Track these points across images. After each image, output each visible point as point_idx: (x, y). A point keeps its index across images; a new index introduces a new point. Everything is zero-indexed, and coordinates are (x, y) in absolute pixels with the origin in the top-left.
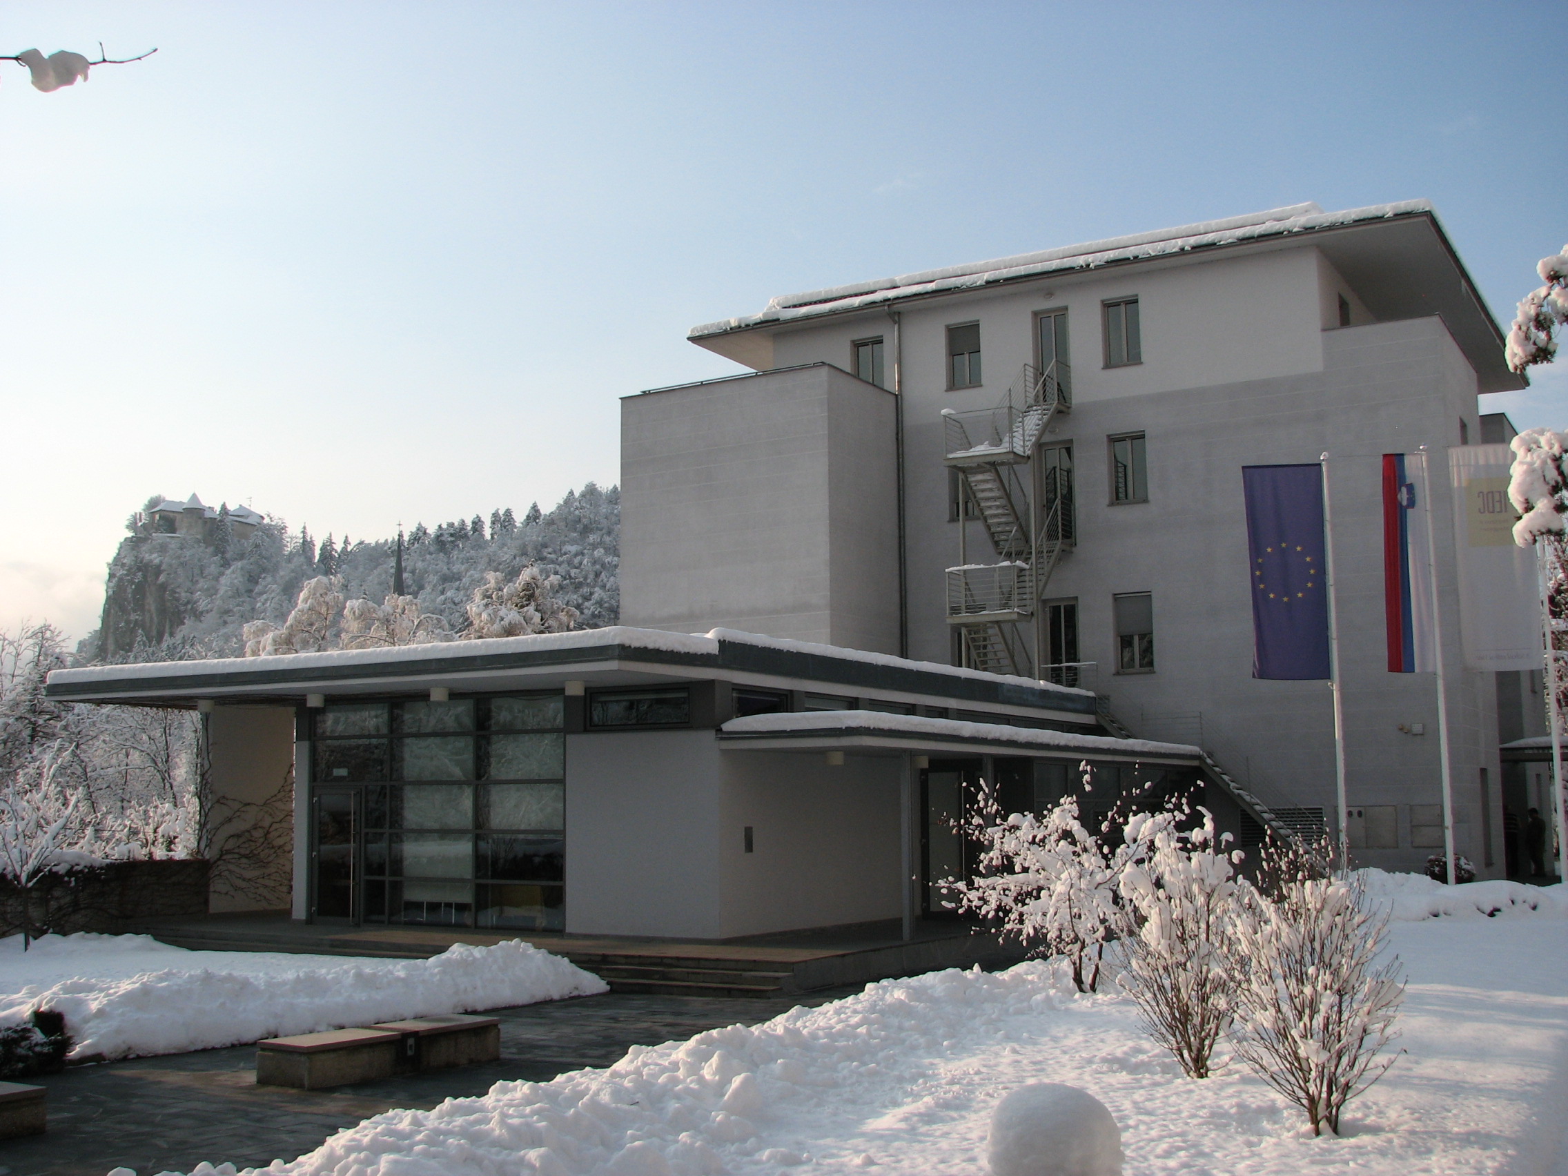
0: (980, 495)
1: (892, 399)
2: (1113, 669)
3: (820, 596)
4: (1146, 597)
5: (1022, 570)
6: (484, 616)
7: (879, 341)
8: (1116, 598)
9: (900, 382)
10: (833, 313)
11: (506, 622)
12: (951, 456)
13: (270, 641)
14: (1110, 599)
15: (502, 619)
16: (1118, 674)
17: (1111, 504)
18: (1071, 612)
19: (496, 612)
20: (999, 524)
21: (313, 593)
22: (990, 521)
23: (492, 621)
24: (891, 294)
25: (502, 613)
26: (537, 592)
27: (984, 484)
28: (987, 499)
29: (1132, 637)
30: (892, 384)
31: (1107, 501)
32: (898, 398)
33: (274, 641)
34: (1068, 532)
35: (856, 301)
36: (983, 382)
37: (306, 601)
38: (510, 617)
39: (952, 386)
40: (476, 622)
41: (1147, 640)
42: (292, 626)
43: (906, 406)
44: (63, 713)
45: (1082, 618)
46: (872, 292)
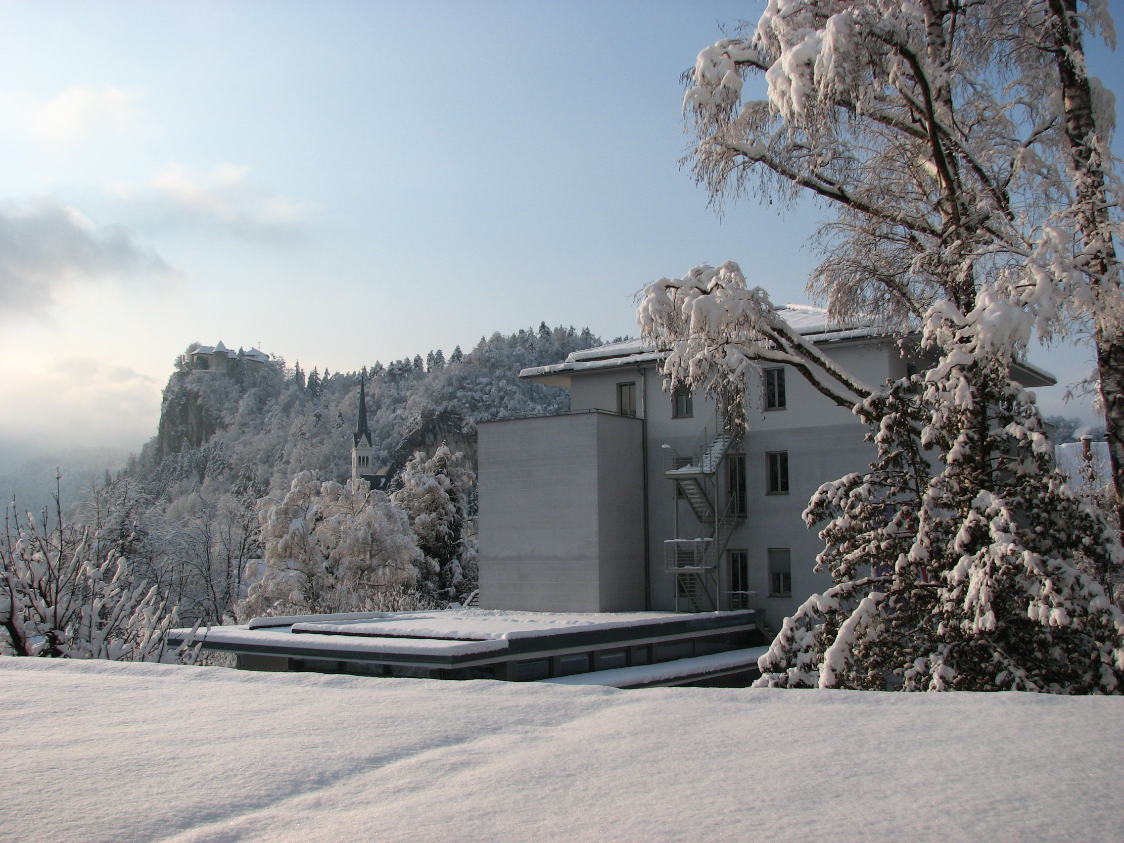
0: (687, 491)
1: (640, 423)
2: (768, 594)
3: (593, 551)
4: (787, 552)
5: (709, 542)
6: (413, 481)
7: (633, 384)
8: (770, 551)
9: (645, 412)
10: (605, 367)
11: (427, 486)
12: (668, 473)
13: (274, 513)
14: (766, 550)
15: (424, 484)
16: (771, 596)
17: (768, 494)
18: (744, 557)
19: (420, 478)
20: (701, 507)
21: (300, 482)
22: (695, 505)
23: (417, 485)
24: (639, 358)
25: (425, 479)
26: (448, 463)
27: (690, 488)
28: (692, 494)
29: (779, 575)
30: (640, 414)
31: (764, 492)
32: (644, 422)
33: (277, 513)
34: (743, 508)
35: (619, 361)
36: (694, 415)
37: (296, 486)
38: (430, 482)
39: (677, 415)
40: (407, 485)
41: (787, 576)
42: (287, 503)
43: (649, 426)
44: (141, 537)
45: (750, 563)
46: (628, 355)
